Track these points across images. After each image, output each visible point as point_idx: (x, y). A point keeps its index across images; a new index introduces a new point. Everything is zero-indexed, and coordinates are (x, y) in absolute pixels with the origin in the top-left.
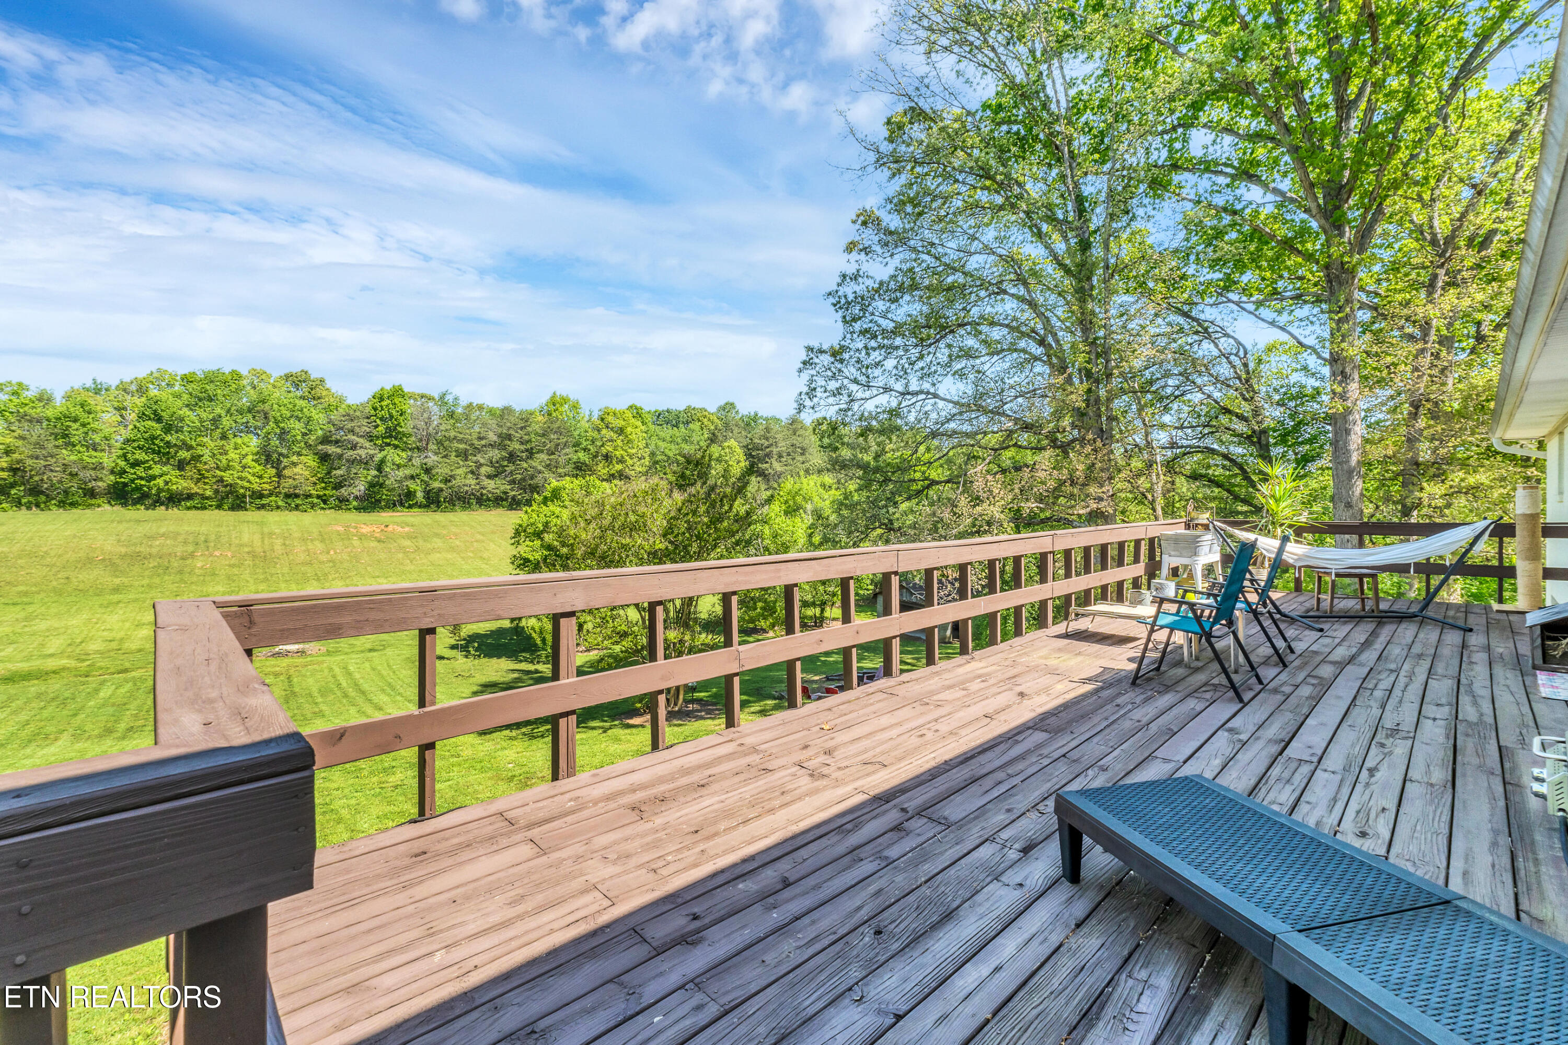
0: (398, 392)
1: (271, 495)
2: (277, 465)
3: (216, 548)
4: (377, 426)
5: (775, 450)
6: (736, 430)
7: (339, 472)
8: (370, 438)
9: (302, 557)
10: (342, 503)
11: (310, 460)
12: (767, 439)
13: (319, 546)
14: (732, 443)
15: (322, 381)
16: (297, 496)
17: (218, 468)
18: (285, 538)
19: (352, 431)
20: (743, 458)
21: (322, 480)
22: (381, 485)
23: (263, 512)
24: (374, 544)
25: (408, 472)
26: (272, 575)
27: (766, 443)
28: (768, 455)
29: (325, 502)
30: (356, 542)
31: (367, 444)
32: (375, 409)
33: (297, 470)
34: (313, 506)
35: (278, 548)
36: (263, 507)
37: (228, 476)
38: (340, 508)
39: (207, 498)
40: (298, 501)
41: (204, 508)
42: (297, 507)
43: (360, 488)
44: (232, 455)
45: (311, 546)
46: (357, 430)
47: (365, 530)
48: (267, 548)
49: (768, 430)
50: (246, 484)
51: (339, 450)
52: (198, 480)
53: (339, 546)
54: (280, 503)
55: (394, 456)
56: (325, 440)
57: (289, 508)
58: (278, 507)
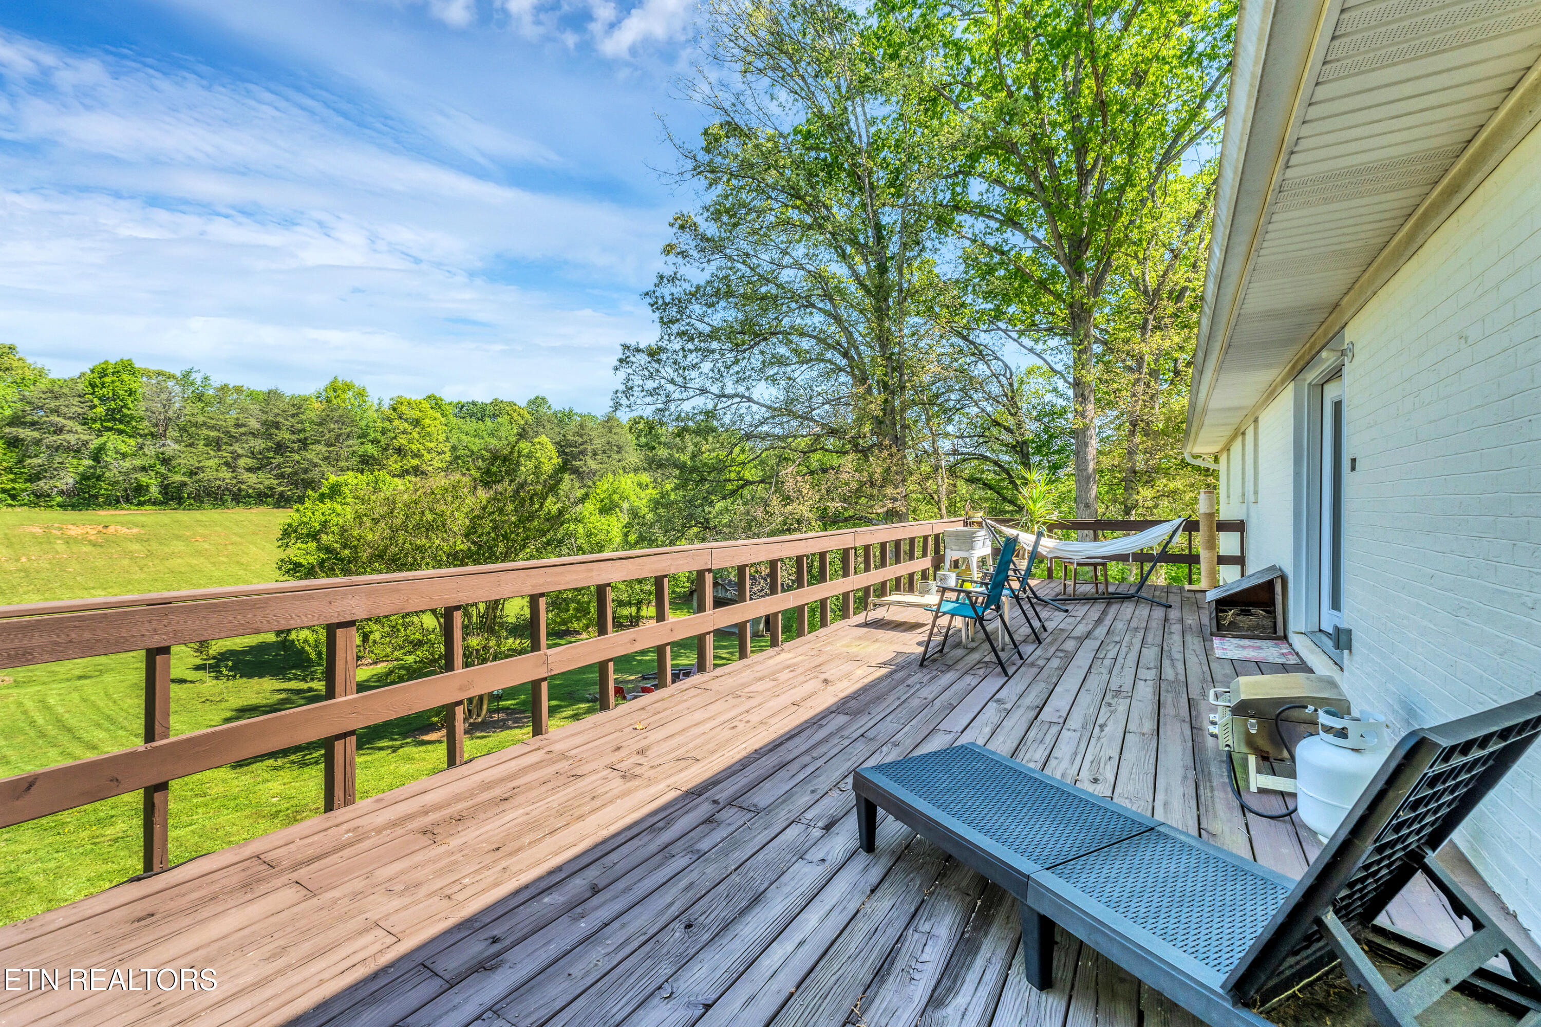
0: (127, 367)
4: (93, 407)
5: (590, 448)
6: (548, 426)
7: (36, 461)
8: (84, 420)
10: (40, 499)
12: (581, 436)
14: (543, 438)
19: (56, 411)
20: (555, 454)
21: (9, 470)
22: (99, 478)
24: (87, 549)
25: (138, 462)
27: (580, 440)
28: (583, 453)
29: (14, 497)
30: (59, 546)
31: (79, 428)
32: (93, 386)
38: (37, 505)
43: (67, 480)
46: (64, 410)
47: (74, 531)
49: (582, 426)
51: (36, 434)
53: (34, 551)
55: (117, 443)
56: (16, 421)
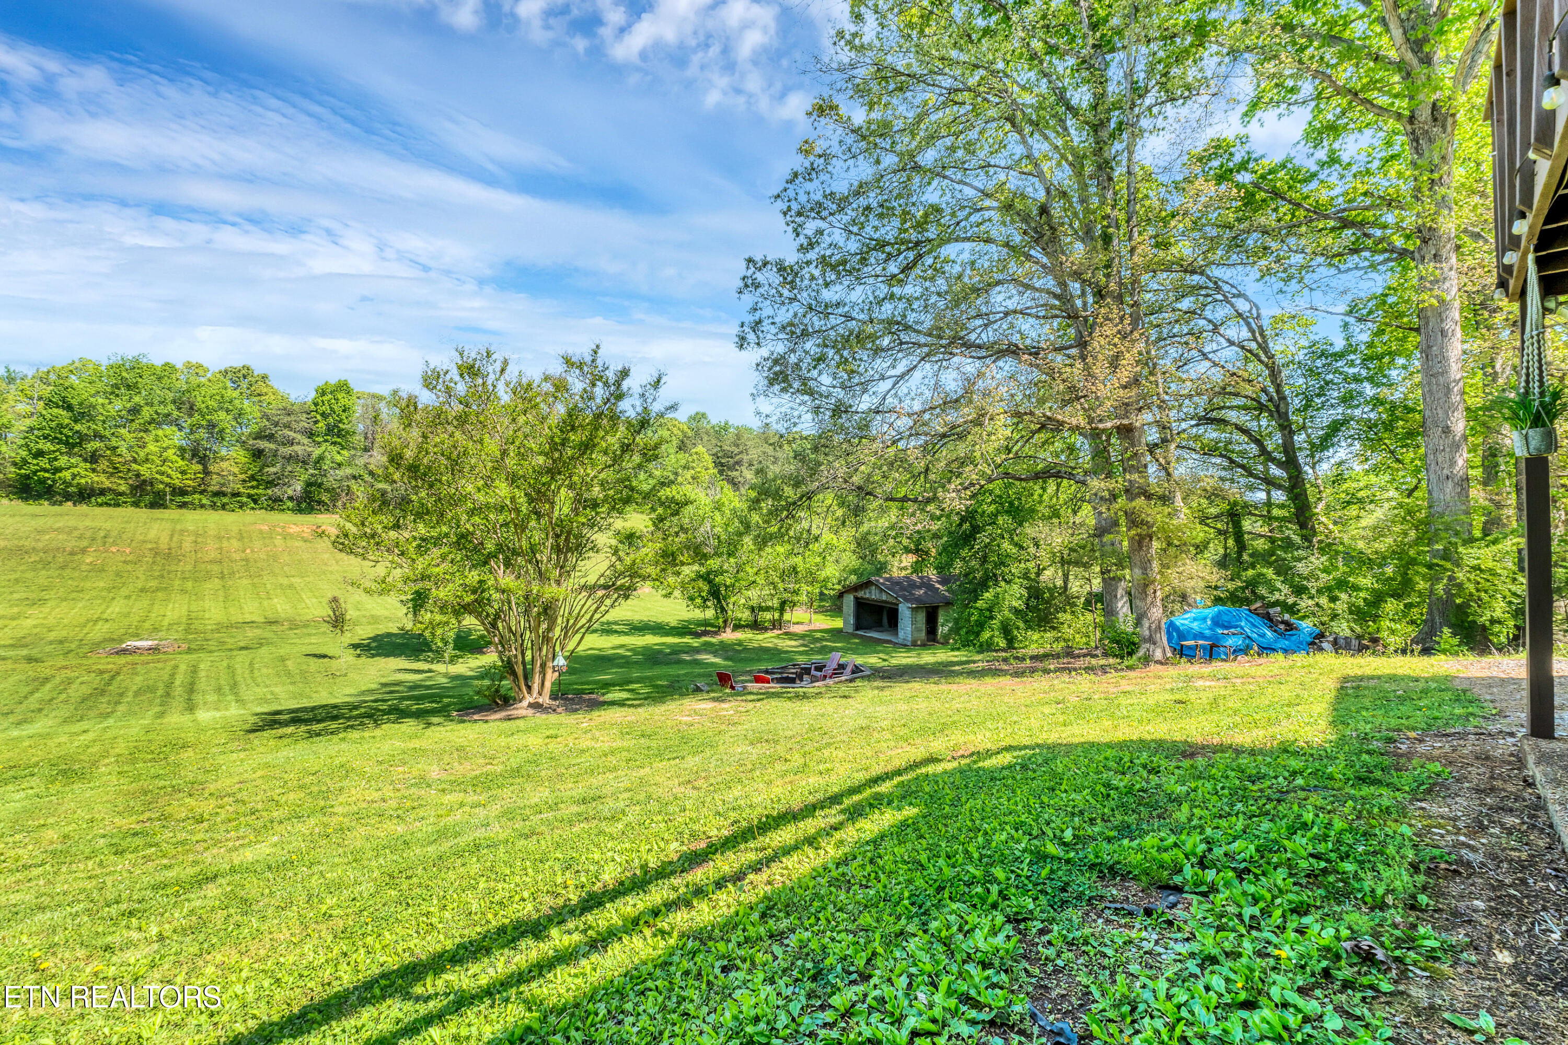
0: (343, 387)
1: (195, 492)
2: (203, 460)
3: (114, 543)
4: (316, 422)
5: (745, 458)
7: (272, 470)
8: (311, 434)
9: (213, 555)
10: (275, 503)
11: (240, 455)
12: (737, 446)
13: (235, 544)
15: (264, 378)
16: (224, 495)
17: (135, 461)
18: (197, 535)
19: (287, 426)
20: (711, 465)
21: (252, 478)
22: (320, 485)
23: (184, 511)
24: (301, 543)
25: (349, 471)
26: (169, 572)
27: (736, 451)
28: (739, 463)
29: (255, 502)
30: (279, 541)
31: (306, 441)
32: (316, 404)
33: (225, 465)
34: (242, 506)
35: (187, 545)
36: (183, 505)
37: (145, 471)
38: (272, 509)
39: (121, 494)
40: (225, 500)
41: (117, 505)
42: (223, 507)
43: (298, 487)
44: (152, 447)
45: (225, 544)
46: (294, 425)
47: (293, 529)
48: (173, 545)
49: (738, 436)
50: (167, 480)
51: (273, 446)
52: (112, 474)
53: (258, 544)
54: (204, 501)
55: (333, 454)
56: (259, 436)
57: (213, 506)
58: (202, 506)
